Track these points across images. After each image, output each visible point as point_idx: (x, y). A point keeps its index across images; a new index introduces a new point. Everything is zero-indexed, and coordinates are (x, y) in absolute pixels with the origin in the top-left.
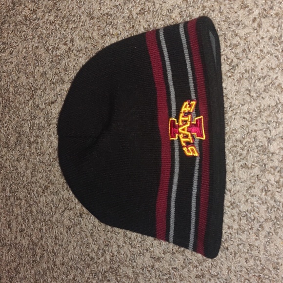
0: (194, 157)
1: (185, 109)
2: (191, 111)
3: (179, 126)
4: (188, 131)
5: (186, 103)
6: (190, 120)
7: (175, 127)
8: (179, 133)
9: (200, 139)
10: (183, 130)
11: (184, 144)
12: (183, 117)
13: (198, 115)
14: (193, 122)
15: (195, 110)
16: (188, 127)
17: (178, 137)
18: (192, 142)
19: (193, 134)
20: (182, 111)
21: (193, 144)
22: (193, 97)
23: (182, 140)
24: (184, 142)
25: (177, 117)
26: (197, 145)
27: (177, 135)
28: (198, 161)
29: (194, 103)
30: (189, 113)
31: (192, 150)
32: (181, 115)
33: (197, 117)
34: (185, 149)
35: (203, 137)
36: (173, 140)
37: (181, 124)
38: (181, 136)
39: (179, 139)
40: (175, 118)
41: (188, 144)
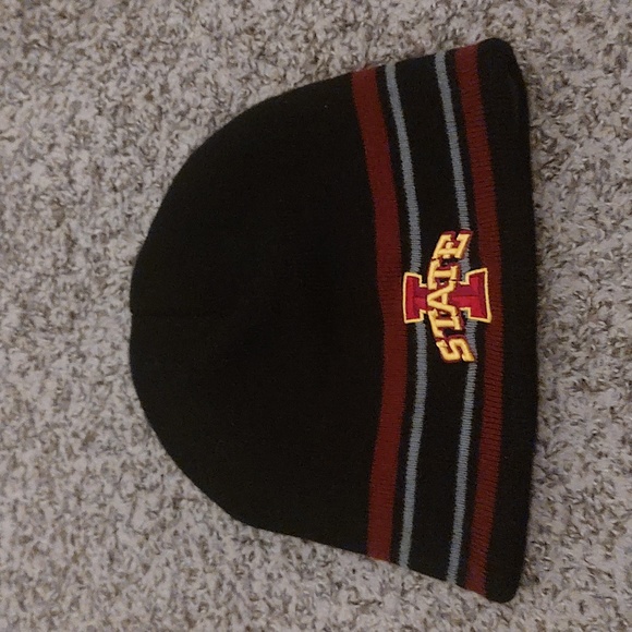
1: (443, 252)
2: (458, 256)
3: (428, 291)
4: (449, 304)
5: (444, 238)
6: (453, 277)
7: (420, 295)
8: (428, 308)
9: (479, 322)
10: (439, 299)
11: (439, 334)
12: (438, 269)
14: (461, 283)
15: (467, 255)
16: (450, 295)
17: (426, 316)
18: (458, 328)
19: (462, 309)
20: (435, 256)
21: (461, 334)
22: (464, 223)
23: (436, 324)
24: (440, 328)
25: (424, 271)
26: (471, 335)
27: (422, 312)
28: (472, 373)
30: (453, 260)
31: (459, 348)
32: (434, 264)
33: (471, 270)
34: (441, 345)
35: (486, 317)
36: (413, 324)
37: (432, 285)
38: (432, 314)
39: (427, 321)
40: (418, 273)
41: (449, 333)
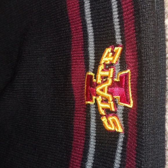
0: (116, 134)
1: (107, 59)
2: (114, 62)
3: (97, 85)
4: (108, 92)
5: (109, 50)
6: (111, 76)
7: (92, 85)
8: (97, 95)
9: (125, 107)
10: (102, 90)
11: (103, 112)
12: (103, 70)
13: (123, 69)
14: (115, 80)
15: (119, 61)
16: (109, 87)
17: (96, 100)
18: (113, 110)
19: (115, 97)
20: (102, 62)
21: (115, 113)
22: (119, 41)
23: (101, 105)
24: (103, 109)
25: (95, 71)
26: (120, 115)
27: (94, 97)
28: (121, 140)
29: (119, 50)
30: (111, 65)
31: (114, 122)
33: (121, 71)
34: (104, 119)
35: (129, 103)
36: (89, 104)
37: (99, 81)
38: (99, 99)
39: (96, 104)
40: (93, 72)
41: (108, 112)
